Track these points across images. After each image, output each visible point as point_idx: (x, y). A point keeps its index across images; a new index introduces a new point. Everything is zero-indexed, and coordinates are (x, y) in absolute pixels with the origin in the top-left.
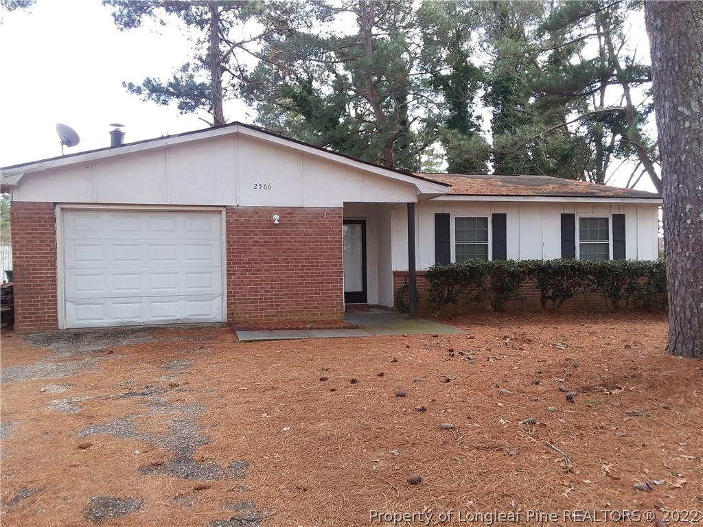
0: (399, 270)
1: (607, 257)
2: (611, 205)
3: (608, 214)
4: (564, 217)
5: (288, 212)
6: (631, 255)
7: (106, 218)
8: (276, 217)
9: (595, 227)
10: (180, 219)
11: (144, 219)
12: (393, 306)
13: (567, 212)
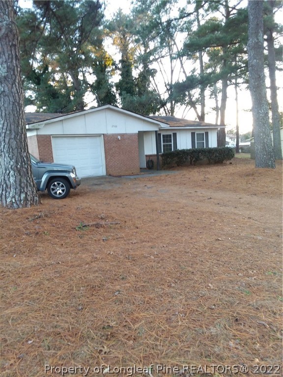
0: (147, 154)
1: (204, 147)
2: (204, 129)
3: (203, 132)
4: (192, 133)
5: (122, 135)
6: (210, 146)
7: (65, 140)
8: (119, 137)
9: (201, 136)
10: (88, 139)
11: (76, 140)
12: (146, 167)
13: (193, 131)
